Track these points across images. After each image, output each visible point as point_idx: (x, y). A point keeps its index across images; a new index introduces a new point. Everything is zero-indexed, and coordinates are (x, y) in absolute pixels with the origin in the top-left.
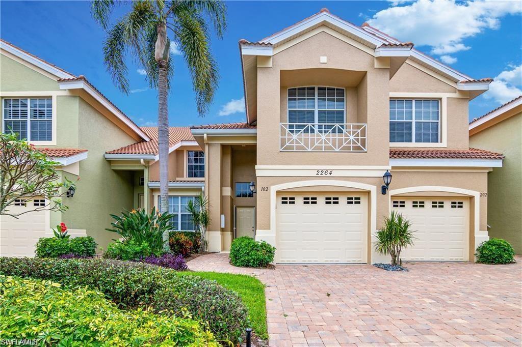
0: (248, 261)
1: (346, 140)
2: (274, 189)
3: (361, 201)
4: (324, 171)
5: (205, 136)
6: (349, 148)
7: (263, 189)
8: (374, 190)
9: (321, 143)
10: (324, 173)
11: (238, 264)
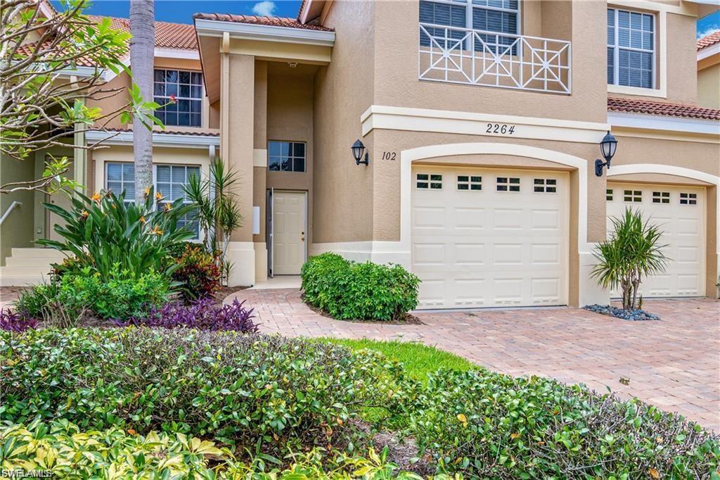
0: (372, 308)
1: (537, 68)
2: (408, 156)
3: (557, 186)
4: (501, 126)
5: (226, 37)
6: (541, 84)
7: (387, 156)
8: (584, 167)
9: (493, 70)
10: (499, 130)
11: (346, 316)
